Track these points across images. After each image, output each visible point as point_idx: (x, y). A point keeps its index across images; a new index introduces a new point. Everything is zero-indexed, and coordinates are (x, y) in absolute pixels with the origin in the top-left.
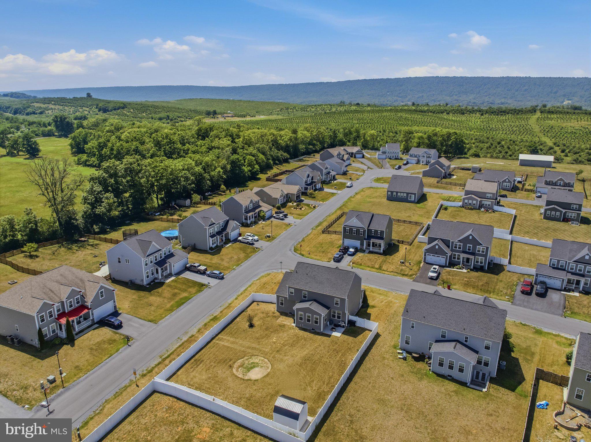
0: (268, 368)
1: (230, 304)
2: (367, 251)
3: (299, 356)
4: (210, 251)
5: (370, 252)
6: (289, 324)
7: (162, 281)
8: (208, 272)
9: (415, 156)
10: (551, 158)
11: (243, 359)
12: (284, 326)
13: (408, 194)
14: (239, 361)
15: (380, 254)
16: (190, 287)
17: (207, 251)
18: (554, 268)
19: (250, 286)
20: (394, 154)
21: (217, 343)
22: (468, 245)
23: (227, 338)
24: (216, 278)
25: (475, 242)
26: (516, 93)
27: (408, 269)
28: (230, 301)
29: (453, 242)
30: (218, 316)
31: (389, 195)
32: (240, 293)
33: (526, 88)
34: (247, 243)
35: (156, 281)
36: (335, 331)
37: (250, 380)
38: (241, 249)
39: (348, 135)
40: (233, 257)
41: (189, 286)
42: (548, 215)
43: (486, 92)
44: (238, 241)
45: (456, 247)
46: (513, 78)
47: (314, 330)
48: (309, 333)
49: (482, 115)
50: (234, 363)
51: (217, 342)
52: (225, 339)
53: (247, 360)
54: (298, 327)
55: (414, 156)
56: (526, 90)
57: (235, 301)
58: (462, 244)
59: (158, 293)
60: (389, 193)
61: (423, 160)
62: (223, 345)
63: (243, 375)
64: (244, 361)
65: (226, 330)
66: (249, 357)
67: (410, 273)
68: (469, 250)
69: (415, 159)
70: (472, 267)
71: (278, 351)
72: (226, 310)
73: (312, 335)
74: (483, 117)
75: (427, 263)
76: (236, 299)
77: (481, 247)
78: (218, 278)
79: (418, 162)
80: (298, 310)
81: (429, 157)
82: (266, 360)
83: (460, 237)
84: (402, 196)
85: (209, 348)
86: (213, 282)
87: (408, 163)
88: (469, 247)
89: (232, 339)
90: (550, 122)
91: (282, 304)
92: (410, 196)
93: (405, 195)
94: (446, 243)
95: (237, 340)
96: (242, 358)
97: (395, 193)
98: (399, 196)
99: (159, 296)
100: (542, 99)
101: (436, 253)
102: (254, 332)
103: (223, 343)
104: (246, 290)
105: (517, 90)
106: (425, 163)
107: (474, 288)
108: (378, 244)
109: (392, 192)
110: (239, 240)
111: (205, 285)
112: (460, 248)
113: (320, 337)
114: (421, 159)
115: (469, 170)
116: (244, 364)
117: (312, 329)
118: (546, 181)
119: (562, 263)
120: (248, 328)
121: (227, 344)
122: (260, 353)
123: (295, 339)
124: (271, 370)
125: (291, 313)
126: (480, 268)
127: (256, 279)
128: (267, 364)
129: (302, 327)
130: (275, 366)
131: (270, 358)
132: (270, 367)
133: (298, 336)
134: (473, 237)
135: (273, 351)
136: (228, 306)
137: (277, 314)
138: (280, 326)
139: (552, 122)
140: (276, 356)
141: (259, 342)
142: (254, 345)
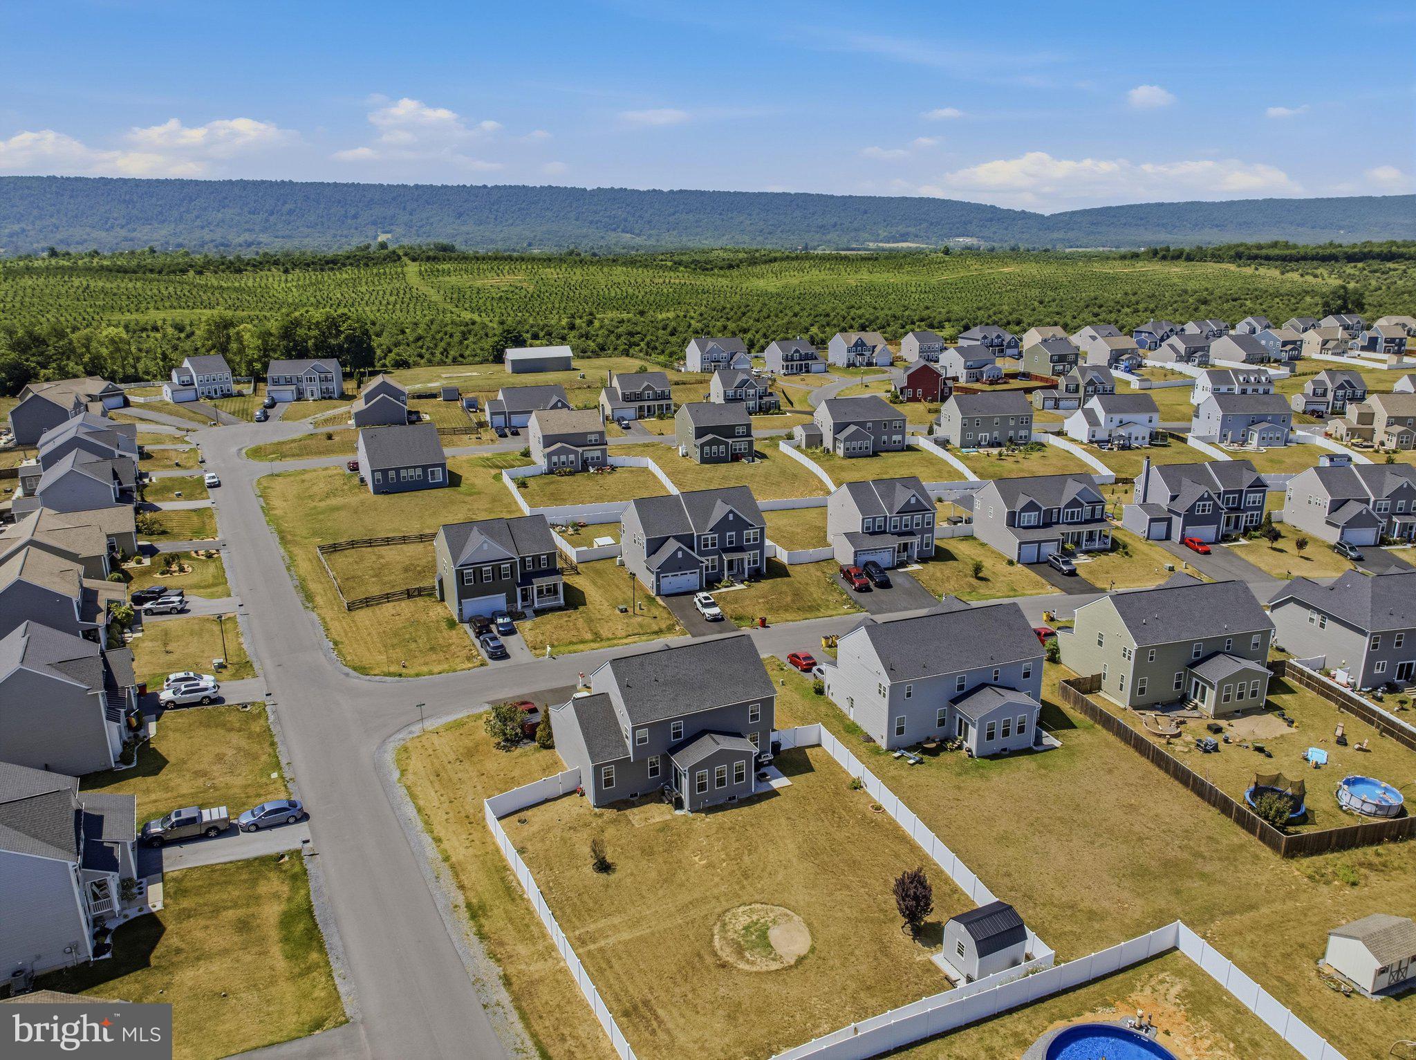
0: (787, 915)
1: (447, 859)
2: (529, 612)
3: (794, 860)
4: (125, 767)
5: (539, 612)
6: (669, 817)
7: (133, 913)
8: (245, 819)
9: (289, 382)
10: (564, 351)
11: (717, 937)
12: (666, 825)
13: (425, 468)
14: (717, 943)
15: (560, 609)
16: (254, 882)
17: (110, 771)
18: (871, 534)
19: (413, 795)
20: (218, 383)
22: (728, 534)
23: (600, 925)
25: (740, 524)
26: (272, 219)
27: (647, 620)
28: (433, 852)
29: (699, 537)
30: (474, 900)
31: (379, 480)
32: (420, 825)
33: (288, 207)
34: (201, 703)
35: (112, 925)
36: (771, 779)
37: (801, 960)
40: (225, 755)
41: (245, 881)
42: (707, 454)
43: (197, 217)
45: (706, 546)
46: (254, 183)
47: (734, 798)
49: (286, 271)
50: (715, 954)
51: (592, 947)
52: (601, 931)
53: (724, 931)
55: (283, 381)
56: (290, 212)
57: (446, 845)
58: (717, 535)
59: (178, 951)
60: (379, 475)
61: (315, 388)
62: (625, 943)
63: (774, 960)
64: (724, 938)
67: (664, 626)
68: (731, 542)
69: (288, 392)
70: (746, 576)
71: (746, 876)
72: (463, 877)
74: (290, 277)
75: (667, 596)
76: (438, 840)
77: (752, 531)
78: (291, 820)
79: (300, 397)
80: (695, 768)
81: (326, 379)
82: (758, 906)
83: (706, 521)
84: (412, 477)
87: (275, 404)
88: (731, 537)
89: (616, 920)
90: (447, 279)
91: (609, 783)
92: (433, 473)
93: (419, 471)
94: (687, 540)
95: (633, 913)
96: (712, 935)
97: (392, 474)
98: (404, 477)
99: (198, 959)
100: (333, 232)
101: (680, 569)
102: (632, 874)
103: (611, 941)
104: (419, 810)
105: (272, 213)
106: (317, 395)
107: (786, 610)
108: (544, 588)
109: (385, 472)
110: (168, 702)
111: (282, 857)
112: (714, 545)
113: (765, 804)
114: (308, 388)
115: (434, 396)
116: (739, 944)
117: (730, 799)
118: (623, 394)
119: (878, 522)
120: (605, 874)
121: (626, 936)
122: (724, 903)
123: (733, 837)
124: (799, 915)
125: (636, 795)
126: (756, 576)
127: (396, 775)
128: (772, 911)
129: (707, 805)
130: (793, 903)
131: (757, 897)
132: (789, 912)
133: (726, 826)
134: (735, 515)
135: (738, 883)
136: (452, 867)
137: (610, 814)
138: (662, 830)
139: (453, 280)
140: (759, 886)
141: (682, 885)
142: (683, 897)
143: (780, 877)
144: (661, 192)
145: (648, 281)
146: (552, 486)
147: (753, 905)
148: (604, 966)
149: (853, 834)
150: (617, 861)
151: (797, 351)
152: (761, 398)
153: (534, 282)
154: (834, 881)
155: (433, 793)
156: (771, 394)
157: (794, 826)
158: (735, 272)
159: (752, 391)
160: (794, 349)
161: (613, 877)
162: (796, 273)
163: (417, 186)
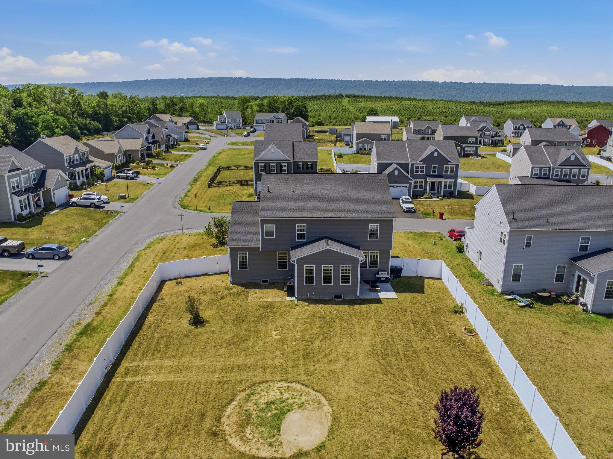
0: (319, 403)
1: (111, 295)
3: (361, 355)
4: (19, 223)
6: (279, 300)
8: (29, 251)
9: (263, 122)
10: (395, 119)
11: (235, 403)
12: (271, 305)
14: (229, 410)
17: (11, 223)
18: (537, 178)
19: (137, 259)
20: (235, 123)
21: (132, 384)
22: (433, 166)
23: (152, 363)
24: (53, 259)
25: (442, 160)
28: (108, 290)
29: (412, 165)
30: (95, 323)
32: (121, 274)
34: (89, 206)
36: (380, 291)
38: (81, 215)
39: (170, 107)
40: (73, 227)
44: (72, 205)
45: (417, 172)
47: (340, 297)
48: (336, 307)
50: (218, 420)
51: (129, 379)
52: (148, 368)
53: (247, 400)
54: (305, 300)
55: (260, 122)
57: (121, 288)
58: (425, 165)
62: (154, 384)
63: (271, 446)
64: (240, 406)
65: (135, 345)
66: (248, 391)
68: (434, 172)
69: (262, 127)
70: (442, 194)
71: (306, 357)
72: (107, 308)
73: (345, 308)
76: (120, 284)
77: (449, 166)
78: (56, 257)
80: (301, 261)
81: (279, 122)
82: (298, 386)
83: (420, 156)
85: (113, 401)
86: (50, 266)
87: (255, 131)
88: (435, 168)
89: (167, 363)
91: (243, 265)
94: (404, 165)
95: (185, 361)
96: (232, 400)
101: (396, 182)
102: (213, 332)
103: (148, 378)
110: (73, 202)
111: (29, 274)
112: (422, 171)
113: (363, 307)
115: (325, 132)
116: (249, 417)
117: (336, 297)
118: (415, 130)
119: (545, 170)
120: (193, 327)
121: (161, 378)
122: (268, 374)
123: (318, 323)
124: (331, 406)
125: (267, 281)
126: (450, 195)
127: (141, 248)
128: (308, 394)
129: (314, 298)
130: (333, 393)
131: (303, 378)
132: (323, 400)
133: (319, 315)
134: (439, 153)
135: (294, 360)
136: (109, 300)
137: (237, 289)
138: (265, 307)
139: (362, 104)
140: (312, 368)
141: (244, 350)
142: (238, 360)
143: (338, 366)
144: (474, 83)
145: (454, 107)
146: (356, 158)
147: (294, 384)
148: (119, 398)
149: (434, 347)
150: (211, 320)
151: (522, 125)
152: (493, 137)
153: (399, 106)
154: (391, 383)
155: (150, 261)
156: (499, 136)
157: (379, 328)
158: (501, 106)
159: (487, 133)
160: (520, 123)
161: (200, 330)
162: (534, 107)
163: (365, 81)
